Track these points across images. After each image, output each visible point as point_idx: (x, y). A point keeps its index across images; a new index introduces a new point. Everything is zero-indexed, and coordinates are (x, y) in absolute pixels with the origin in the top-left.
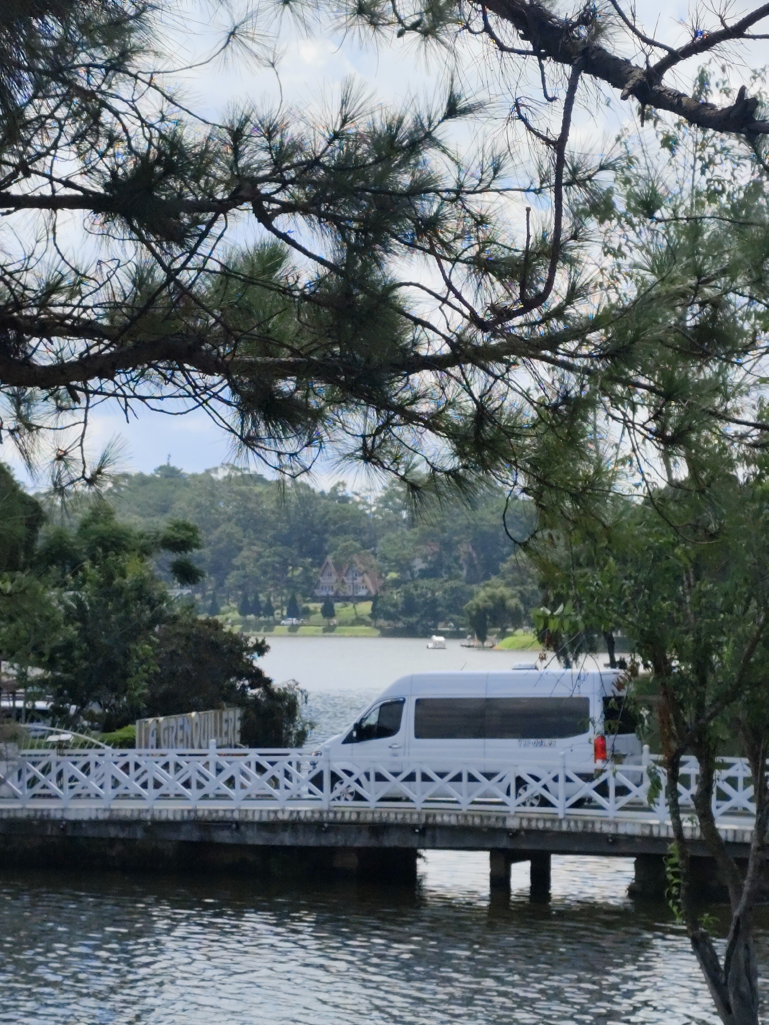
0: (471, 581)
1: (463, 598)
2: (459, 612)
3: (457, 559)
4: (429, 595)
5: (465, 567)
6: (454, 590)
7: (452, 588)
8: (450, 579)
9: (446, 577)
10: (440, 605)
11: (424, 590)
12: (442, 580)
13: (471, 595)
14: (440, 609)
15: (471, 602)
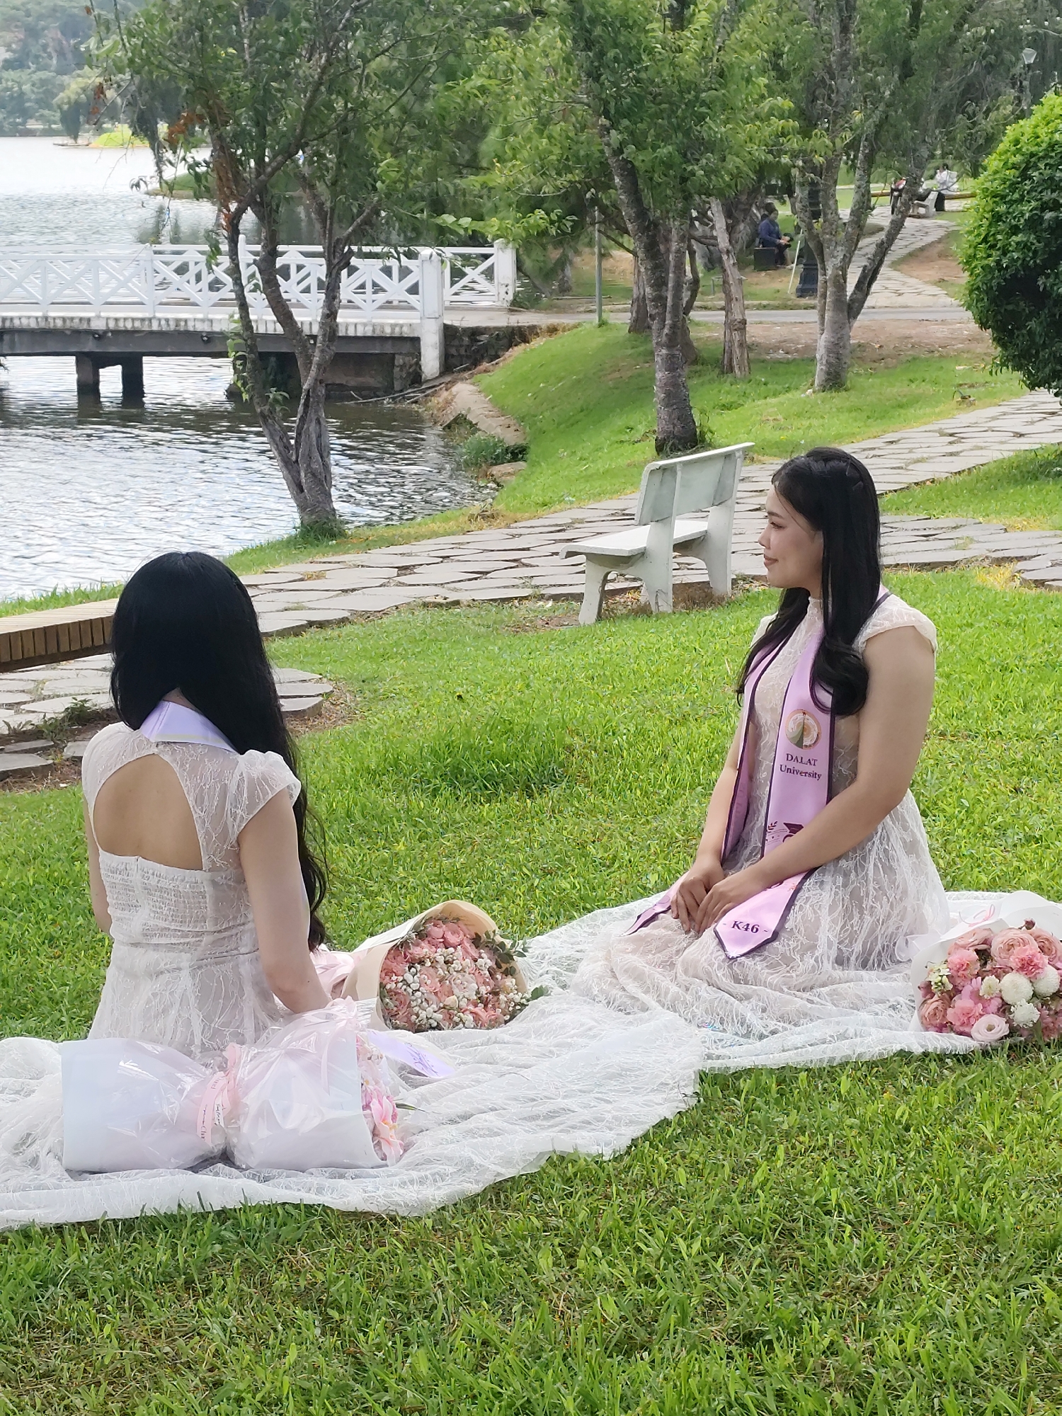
0: (62, 71)
1: (55, 91)
2: (49, 107)
3: (45, 47)
4: (16, 89)
5: (54, 55)
6: (43, 82)
7: (41, 79)
8: (38, 69)
9: (33, 67)
10: (29, 100)
11: (10, 84)
12: (29, 71)
13: (62, 88)
14: (28, 104)
15: (61, 95)
